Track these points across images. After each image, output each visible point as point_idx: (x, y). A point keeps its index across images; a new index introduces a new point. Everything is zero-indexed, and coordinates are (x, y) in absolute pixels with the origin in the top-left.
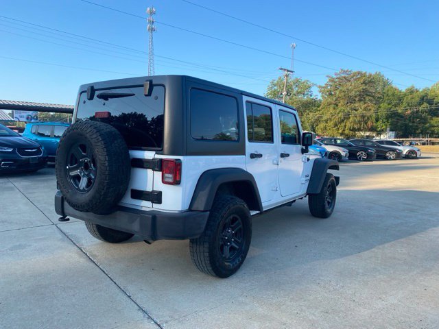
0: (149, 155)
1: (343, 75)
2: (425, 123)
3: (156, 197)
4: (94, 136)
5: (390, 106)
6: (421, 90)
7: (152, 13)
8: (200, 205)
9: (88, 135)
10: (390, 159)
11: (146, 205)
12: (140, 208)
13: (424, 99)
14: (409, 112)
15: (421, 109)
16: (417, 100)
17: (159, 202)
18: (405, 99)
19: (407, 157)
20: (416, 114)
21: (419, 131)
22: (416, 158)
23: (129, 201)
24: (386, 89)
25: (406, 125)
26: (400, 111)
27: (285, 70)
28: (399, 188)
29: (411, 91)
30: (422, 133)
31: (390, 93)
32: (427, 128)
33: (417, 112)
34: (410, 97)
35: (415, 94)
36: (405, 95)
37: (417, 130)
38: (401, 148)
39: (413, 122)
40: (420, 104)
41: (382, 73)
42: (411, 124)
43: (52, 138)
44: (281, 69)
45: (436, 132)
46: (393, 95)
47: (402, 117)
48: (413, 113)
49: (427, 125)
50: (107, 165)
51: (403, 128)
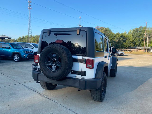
0: (80, 57)
1: (98, 28)
2: (122, 44)
3: (84, 73)
4: (62, 50)
5: (112, 39)
6: (121, 34)
7: (30, 3)
8: (100, 76)
9: (59, 50)
10: (116, 56)
11: (79, 77)
12: (75, 77)
13: (122, 36)
14: (117, 41)
15: (121, 40)
16: (120, 37)
17: (85, 75)
18: (116, 36)
19: (121, 55)
20: (119, 42)
21: (120, 47)
22: (123, 55)
23: (71, 75)
24: (110, 33)
25: (116, 45)
26: (114, 40)
27: (80, 26)
28: (127, 66)
29: (118, 34)
30: (121, 47)
31: (111, 34)
32: (123, 46)
33: (120, 41)
34: (117, 36)
35: (119, 35)
36: (116, 35)
37: (120, 46)
38: (118, 52)
39: (119, 44)
40: (121, 38)
41: (109, 28)
42: (118, 44)
43: (1, 48)
44: (79, 25)
45: (125, 47)
46: (112, 35)
47: (115, 42)
48: (118, 41)
49: (123, 45)
50: (68, 61)
51: (116, 46)
